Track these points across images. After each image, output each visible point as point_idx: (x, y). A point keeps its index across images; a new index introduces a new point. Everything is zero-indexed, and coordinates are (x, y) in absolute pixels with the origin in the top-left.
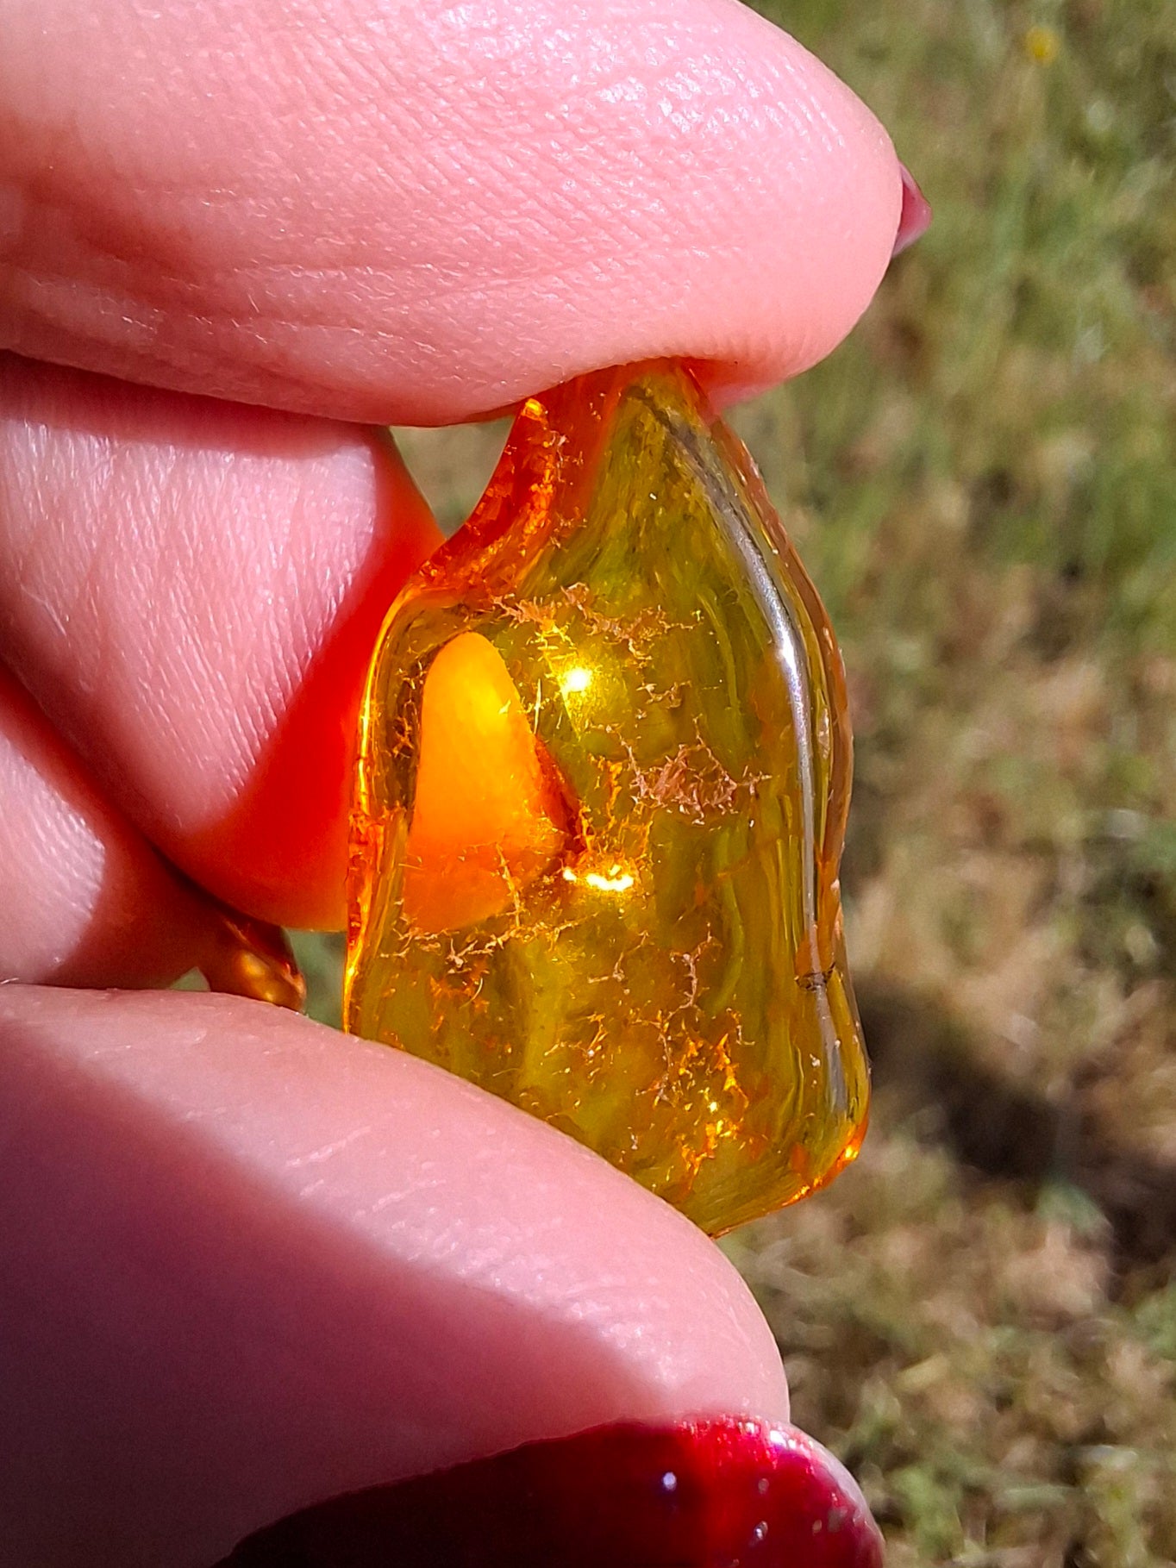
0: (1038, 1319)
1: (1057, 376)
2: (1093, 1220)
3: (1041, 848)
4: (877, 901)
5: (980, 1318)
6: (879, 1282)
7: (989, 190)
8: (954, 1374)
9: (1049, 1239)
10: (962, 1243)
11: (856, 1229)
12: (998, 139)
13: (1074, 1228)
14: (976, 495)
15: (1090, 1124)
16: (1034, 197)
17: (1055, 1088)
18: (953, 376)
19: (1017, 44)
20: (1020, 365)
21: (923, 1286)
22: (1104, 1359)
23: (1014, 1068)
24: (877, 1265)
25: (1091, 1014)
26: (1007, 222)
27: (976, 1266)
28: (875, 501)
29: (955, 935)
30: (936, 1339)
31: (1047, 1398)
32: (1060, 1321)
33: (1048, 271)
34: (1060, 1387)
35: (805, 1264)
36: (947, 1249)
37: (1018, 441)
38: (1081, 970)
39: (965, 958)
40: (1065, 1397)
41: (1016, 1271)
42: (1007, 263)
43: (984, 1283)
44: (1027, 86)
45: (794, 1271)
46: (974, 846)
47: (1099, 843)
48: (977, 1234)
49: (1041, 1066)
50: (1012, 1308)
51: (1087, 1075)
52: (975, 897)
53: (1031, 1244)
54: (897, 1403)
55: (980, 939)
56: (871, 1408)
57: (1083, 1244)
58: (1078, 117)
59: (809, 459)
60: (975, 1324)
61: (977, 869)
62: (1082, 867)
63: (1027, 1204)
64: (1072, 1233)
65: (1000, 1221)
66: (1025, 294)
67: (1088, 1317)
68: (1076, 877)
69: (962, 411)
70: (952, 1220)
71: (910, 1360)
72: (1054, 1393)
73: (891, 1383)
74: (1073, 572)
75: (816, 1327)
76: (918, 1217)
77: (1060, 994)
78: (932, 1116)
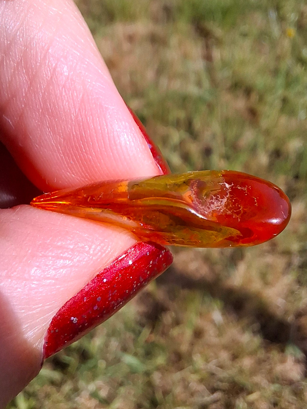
0: (284, 382)
1: (293, 123)
2: (300, 355)
3: (287, 253)
4: (242, 267)
5: (269, 381)
6: (241, 371)
7: (276, 72)
8: (262, 396)
9: (288, 360)
10: (264, 361)
11: (235, 357)
12: (278, 58)
13: (295, 357)
14: (271, 156)
15: (299, 328)
16: (288, 74)
17: (290, 318)
18: (264, 123)
19: (284, 32)
20: (283, 120)
21: (253, 372)
22: (303, 393)
23: (279, 313)
24: (241, 367)
25: (300, 299)
26: (280, 81)
27: (268, 367)
28: (243, 157)
29: (263, 276)
30: (257, 387)
31: (287, 403)
32: (291, 383)
33: (291, 94)
34: (291, 400)
35: (221, 367)
36: (260, 362)
37: (282, 141)
38: (298, 286)
39: (266, 283)
40: (292, 404)
41: (279, 368)
42: (280, 92)
43: (270, 371)
44: (286, 44)
45: (218, 368)
46: (269, 252)
47: (303, 251)
48: (268, 358)
49: (286, 312)
50: (278, 379)
51: (299, 315)
52: (269, 266)
53: (283, 361)
54: (246, 405)
55: (270, 278)
56: (239, 406)
57: (297, 361)
58: (300, 52)
59: (226, 146)
60: (267, 382)
61: (269, 259)
62: (298, 258)
63: (282, 351)
64: (295, 358)
65: (275, 355)
66: (285, 101)
67: (298, 381)
68: (297, 261)
69: (267, 133)
70: (261, 354)
71: (250, 393)
72: (289, 402)
73: (244, 398)
74: (297, 177)
75: (224, 383)
76: (252, 353)
77: (292, 292)
78: (256, 326)
